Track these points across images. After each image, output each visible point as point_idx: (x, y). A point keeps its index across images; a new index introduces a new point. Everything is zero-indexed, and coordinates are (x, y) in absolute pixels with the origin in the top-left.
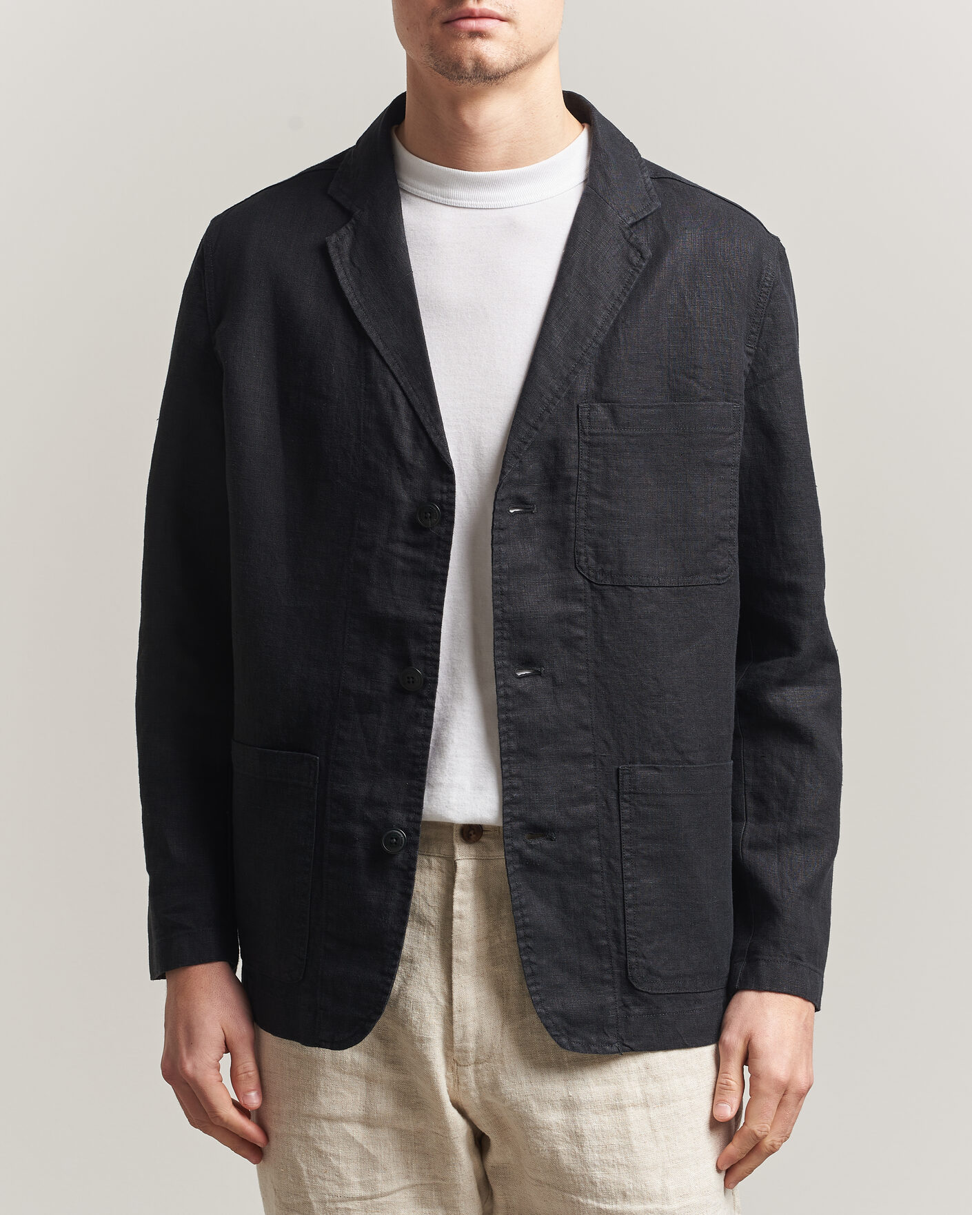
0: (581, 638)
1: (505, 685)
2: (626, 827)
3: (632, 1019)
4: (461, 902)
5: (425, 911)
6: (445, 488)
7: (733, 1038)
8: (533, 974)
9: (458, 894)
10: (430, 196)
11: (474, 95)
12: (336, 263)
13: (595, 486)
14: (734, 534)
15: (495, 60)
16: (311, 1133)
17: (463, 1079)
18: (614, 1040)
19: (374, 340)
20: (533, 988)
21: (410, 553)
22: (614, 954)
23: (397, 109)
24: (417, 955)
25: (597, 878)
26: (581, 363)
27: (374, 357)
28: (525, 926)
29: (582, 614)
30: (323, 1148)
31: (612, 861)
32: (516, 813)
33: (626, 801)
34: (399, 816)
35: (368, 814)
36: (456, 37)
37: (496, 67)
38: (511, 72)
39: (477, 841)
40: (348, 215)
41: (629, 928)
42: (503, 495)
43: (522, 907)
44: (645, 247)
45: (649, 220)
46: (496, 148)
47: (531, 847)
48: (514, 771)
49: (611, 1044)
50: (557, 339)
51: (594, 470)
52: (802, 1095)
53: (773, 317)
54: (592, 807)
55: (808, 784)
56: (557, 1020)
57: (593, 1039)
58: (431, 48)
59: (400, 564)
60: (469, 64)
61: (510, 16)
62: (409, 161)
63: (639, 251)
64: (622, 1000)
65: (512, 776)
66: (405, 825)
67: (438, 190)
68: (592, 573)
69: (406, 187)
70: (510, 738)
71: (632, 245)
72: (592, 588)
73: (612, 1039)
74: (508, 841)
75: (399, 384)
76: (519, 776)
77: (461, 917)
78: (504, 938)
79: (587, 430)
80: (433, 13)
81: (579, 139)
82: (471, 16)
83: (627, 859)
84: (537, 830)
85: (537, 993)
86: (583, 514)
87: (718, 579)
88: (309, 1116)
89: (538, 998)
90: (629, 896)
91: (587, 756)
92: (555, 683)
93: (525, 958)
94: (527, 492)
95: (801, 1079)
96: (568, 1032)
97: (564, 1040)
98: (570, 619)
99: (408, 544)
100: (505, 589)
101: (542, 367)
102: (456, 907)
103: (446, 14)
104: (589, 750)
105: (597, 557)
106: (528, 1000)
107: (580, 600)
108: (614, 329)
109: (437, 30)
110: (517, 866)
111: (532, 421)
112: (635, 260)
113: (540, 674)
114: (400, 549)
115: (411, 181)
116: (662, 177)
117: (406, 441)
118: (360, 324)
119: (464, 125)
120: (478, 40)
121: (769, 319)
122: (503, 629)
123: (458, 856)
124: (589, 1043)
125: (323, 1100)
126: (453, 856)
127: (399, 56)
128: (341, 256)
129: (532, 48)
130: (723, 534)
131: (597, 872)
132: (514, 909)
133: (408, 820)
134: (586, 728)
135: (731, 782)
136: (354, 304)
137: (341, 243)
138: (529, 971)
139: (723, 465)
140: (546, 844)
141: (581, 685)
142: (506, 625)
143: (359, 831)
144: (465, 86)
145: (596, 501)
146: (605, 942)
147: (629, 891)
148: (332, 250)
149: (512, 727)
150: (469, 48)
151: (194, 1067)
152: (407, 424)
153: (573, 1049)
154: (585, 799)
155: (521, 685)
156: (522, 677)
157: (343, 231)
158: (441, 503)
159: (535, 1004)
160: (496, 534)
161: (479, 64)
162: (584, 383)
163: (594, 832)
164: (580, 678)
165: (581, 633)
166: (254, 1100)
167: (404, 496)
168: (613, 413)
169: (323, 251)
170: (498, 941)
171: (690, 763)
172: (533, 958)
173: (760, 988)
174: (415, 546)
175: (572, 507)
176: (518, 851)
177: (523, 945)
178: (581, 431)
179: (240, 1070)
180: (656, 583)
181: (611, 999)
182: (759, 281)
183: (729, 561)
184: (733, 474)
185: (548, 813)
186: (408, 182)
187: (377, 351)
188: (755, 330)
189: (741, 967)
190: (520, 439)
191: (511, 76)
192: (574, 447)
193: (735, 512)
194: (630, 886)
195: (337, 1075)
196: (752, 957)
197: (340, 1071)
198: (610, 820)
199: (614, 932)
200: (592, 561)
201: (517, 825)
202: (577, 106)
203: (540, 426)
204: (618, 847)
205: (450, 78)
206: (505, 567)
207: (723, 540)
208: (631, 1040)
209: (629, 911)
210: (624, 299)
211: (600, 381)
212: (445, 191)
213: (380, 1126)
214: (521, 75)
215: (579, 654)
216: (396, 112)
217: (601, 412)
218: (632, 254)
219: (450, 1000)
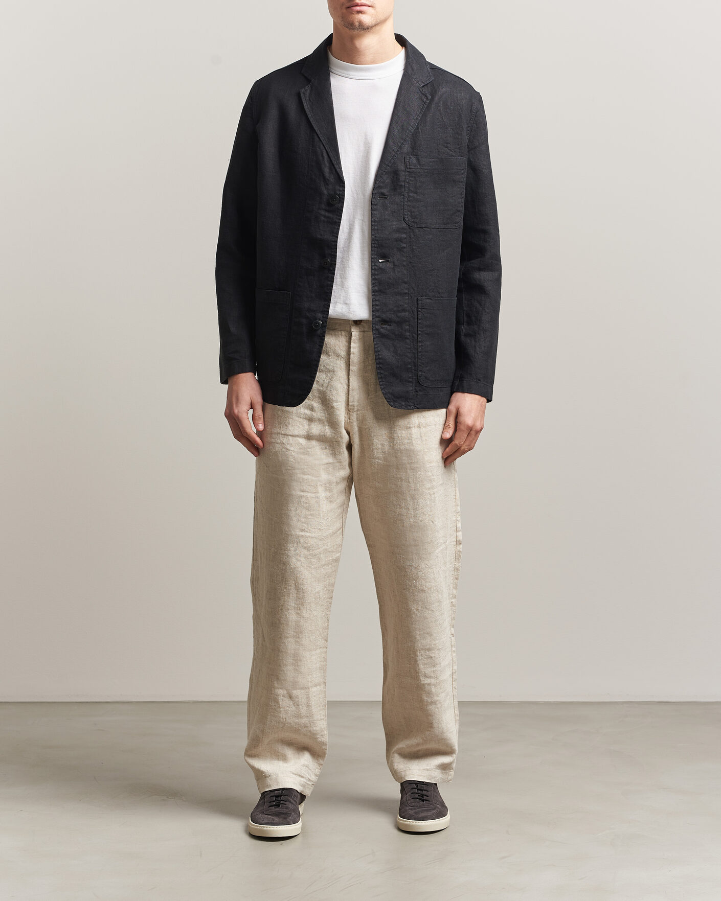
0: (405, 248)
1: (375, 265)
2: (420, 321)
3: (418, 396)
4: (354, 348)
5: (339, 352)
6: (341, 189)
7: (452, 407)
8: (381, 378)
9: (352, 345)
10: (342, 75)
11: (359, 36)
12: (303, 99)
13: (411, 188)
14: (462, 209)
15: (367, 22)
16: (284, 442)
17: (352, 417)
18: (412, 404)
19: (317, 130)
20: (381, 383)
21: (327, 214)
22: (413, 371)
23: (329, 40)
24: (336, 369)
25: (408, 341)
26: (405, 140)
27: (316, 137)
28: (379, 359)
29: (405, 238)
30: (289, 448)
31: (414, 334)
32: (377, 315)
33: (420, 311)
34: (320, 315)
35: (308, 315)
36: (352, 13)
37: (367, 25)
38: (373, 26)
39: (359, 324)
40: (309, 81)
41: (420, 361)
42: (376, 192)
43: (378, 351)
44: (428, 95)
45: (429, 85)
46: (368, 56)
47: (383, 328)
48: (377, 299)
49: (410, 406)
50: (396, 132)
51: (411, 182)
52: (478, 432)
53: (476, 124)
54: (407, 314)
55: (487, 310)
56: (390, 396)
57: (403, 403)
58: (342, 18)
59: (323, 218)
60: (357, 24)
61: (372, 5)
62: (334, 60)
63: (426, 96)
64: (416, 389)
65: (376, 300)
66: (322, 319)
67: (345, 72)
68: (410, 223)
69: (333, 71)
70: (376, 286)
71: (423, 94)
72: (409, 228)
73: (411, 404)
74: (374, 325)
75: (325, 148)
76: (378, 300)
77: (354, 354)
78: (370, 362)
79: (408, 167)
80: (343, 4)
81: (401, 53)
82: (357, 5)
83: (420, 334)
84: (384, 322)
85: (382, 385)
86: (406, 199)
87: (456, 226)
88: (284, 435)
89: (383, 387)
90: (420, 349)
91: (406, 293)
92: (394, 265)
93: (378, 371)
94: (384, 191)
95: (478, 426)
96: (394, 401)
97: (392, 404)
98: (401, 240)
99: (326, 210)
100: (376, 228)
101: (391, 142)
102: (352, 350)
103: (348, 5)
104: (406, 291)
105: (412, 216)
106: (378, 386)
107: (405, 233)
108: (417, 127)
109: (344, 11)
110: (377, 336)
111: (387, 163)
112: (425, 100)
113: (388, 261)
114: (323, 212)
115: (335, 68)
116: (434, 68)
117: (326, 170)
118: (311, 124)
119: (356, 48)
120: (360, 14)
121: (475, 125)
122: (375, 243)
123: (352, 330)
124: (402, 405)
125: (290, 428)
126: (351, 330)
127: (330, 21)
128: (305, 97)
129: (382, 17)
130: (459, 209)
131: (408, 339)
132: (375, 352)
133: (323, 317)
134: (405, 283)
135: (456, 306)
136: (309, 116)
137: (306, 92)
138: (379, 376)
139: (460, 182)
140: (388, 327)
141: (404, 266)
142: (376, 242)
143: (304, 321)
144: (356, 32)
145: (412, 195)
146: (410, 366)
147: (420, 346)
148: (302, 95)
149: (377, 281)
150: (357, 18)
151: (238, 412)
152: (327, 164)
153: (395, 407)
154: (404, 310)
155: (381, 265)
156: (381, 262)
157: (307, 87)
158: (339, 195)
159: (382, 389)
160: (373, 207)
161: (361, 23)
162: (406, 149)
163: (407, 323)
164: (404, 263)
165: (405, 245)
166: (261, 427)
167: (325, 192)
168: (418, 160)
169: (299, 95)
170: (367, 363)
171: (442, 297)
172: (382, 372)
173: (463, 392)
174: (329, 211)
175: (402, 196)
176: (377, 330)
177: (378, 366)
178: (406, 167)
179: (256, 415)
180: (433, 227)
181: (411, 388)
182: (471, 110)
183: (460, 219)
184: (463, 185)
185: (389, 315)
186: (333, 69)
187: (317, 135)
188: (469, 129)
189: (457, 383)
190: (382, 170)
191: (374, 28)
192: (403, 173)
193: (463, 200)
194: (420, 344)
195: (297, 419)
196: (461, 379)
197: (299, 417)
198: (414, 318)
199: (414, 362)
200: (410, 218)
201: (377, 319)
202: (401, 40)
203: (390, 165)
204: (416, 329)
205: (350, 29)
206: (376, 219)
207: (458, 211)
208: (418, 405)
209: (420, 354)
210: (421, 115)
211: (413, 148)
212: (348, 73)
213: (312, 439)
214: (378, 28)
215: (403, 254)
216: (329, 41)
217: (414, 160)
218: (423, 97)
219: (349, 386)
